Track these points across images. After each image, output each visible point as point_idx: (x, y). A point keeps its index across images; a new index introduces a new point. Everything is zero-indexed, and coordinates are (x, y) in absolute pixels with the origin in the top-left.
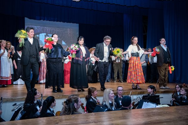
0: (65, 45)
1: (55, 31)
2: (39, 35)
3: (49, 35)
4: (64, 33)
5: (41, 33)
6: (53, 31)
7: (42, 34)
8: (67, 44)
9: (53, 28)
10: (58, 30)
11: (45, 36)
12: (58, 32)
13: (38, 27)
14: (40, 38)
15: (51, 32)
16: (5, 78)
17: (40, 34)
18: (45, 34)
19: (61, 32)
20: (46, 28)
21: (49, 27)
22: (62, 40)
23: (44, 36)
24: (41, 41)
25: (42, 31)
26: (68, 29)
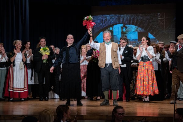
0: (153, 39)
1: (137, 19)
2: (113, 28)
3: (127, 26)
4: (151, 21)
5: (116, 24)
6: (134, 19)
7: (118, 25)
8: (156, 38)
9: (134, 15)
10: (141, 16)
11: (122, 28)
12: (141, 19)
13: (111, 16)
14: (114, 32)
15: (130, 21)
16: (17, 89)
17: (115, 26)
18: (122, 25)
19: (147, 19)
20: (122, 15)
21: (127, 14)
22: (149, 31)
23: (120, 28)
24: (116, 35)
25: (117, 21)
26: (159, 13)
